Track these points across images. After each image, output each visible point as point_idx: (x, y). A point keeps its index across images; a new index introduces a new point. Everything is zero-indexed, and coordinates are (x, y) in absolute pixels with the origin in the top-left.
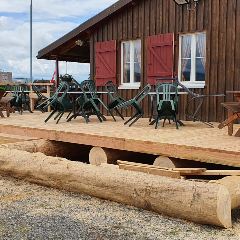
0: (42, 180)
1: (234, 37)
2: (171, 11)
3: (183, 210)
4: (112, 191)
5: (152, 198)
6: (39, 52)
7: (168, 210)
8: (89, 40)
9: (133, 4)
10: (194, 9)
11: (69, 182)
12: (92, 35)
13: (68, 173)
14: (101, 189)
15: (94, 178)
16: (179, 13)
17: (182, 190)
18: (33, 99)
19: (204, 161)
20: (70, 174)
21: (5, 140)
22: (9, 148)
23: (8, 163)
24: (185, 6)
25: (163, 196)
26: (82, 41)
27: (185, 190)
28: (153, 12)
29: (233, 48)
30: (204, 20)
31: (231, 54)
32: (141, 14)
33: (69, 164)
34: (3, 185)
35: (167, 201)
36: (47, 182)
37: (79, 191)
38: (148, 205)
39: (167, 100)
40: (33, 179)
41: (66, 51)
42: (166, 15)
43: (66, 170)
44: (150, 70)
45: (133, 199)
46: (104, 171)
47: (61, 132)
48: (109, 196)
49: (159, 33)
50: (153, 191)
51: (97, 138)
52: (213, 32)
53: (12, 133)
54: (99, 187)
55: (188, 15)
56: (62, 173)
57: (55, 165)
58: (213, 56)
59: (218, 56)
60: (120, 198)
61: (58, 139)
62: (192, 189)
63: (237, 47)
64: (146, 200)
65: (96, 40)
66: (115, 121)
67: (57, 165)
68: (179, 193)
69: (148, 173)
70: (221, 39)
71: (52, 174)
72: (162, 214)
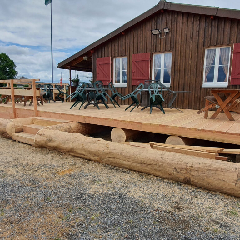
0: (84, 155)
1: (191, 56)
2: (148, 39)
3: (226, 187)
4: (152, 168)
5: (193, 175)
6: (59, 64)
7: (209, 186)
8: (92, 56)
9: (123, 33)
10: (163, 37)
11: (108, 158)
12: (94, 54)
13: (108, 151)
14: (140, 165)
15: (133, 156)
16: (154, 40)
17: (225, 171)
18: (54, 93)
19: (211, 140)
20: (109, 152)
21: (46, 122)
22: (53, 129)
23: (54, 141)
24: (158, 36)
25: (205, 175)
26: (87, 57)
27: (227, 170)
28: (136, 39)
29: (190, 62)
30: (170, 44)
31: (188, 66)
32: (128, 41)
33: (108, 144)
34: (52, 159)
35: (209, 179)
36: (89, 157)
37: (117, 165)
38: (187, 180)
39: (157, 94)
40: (76, 154)
41: (76, 64)
42: (145, 41)
43: (106, 149)
44: (134, 75)
45: (173, 175)
46: (141, 151)
47: (88, 117)
48: (148, 171)
49: (140, 52)
50: (193, 170)
51: (118, 122)
52: (177, 52)
53: (50, 117)
54: (138, 164)
55: (160, 41)
56: (102, 151)
57: (95, 144)
58: (176, 67)
59: (180, 68)
60: (158, 173)
61: (86, 122)
62: (236, 170)
63: (192, 62)
64: (186, 177)
65: (97, 57)
66: (115, 107)
67: (97, 144)
68: (222, 173)
69: (183, 154)
70: (182, 57)
71: (93, 151)
72: (202, 189)
